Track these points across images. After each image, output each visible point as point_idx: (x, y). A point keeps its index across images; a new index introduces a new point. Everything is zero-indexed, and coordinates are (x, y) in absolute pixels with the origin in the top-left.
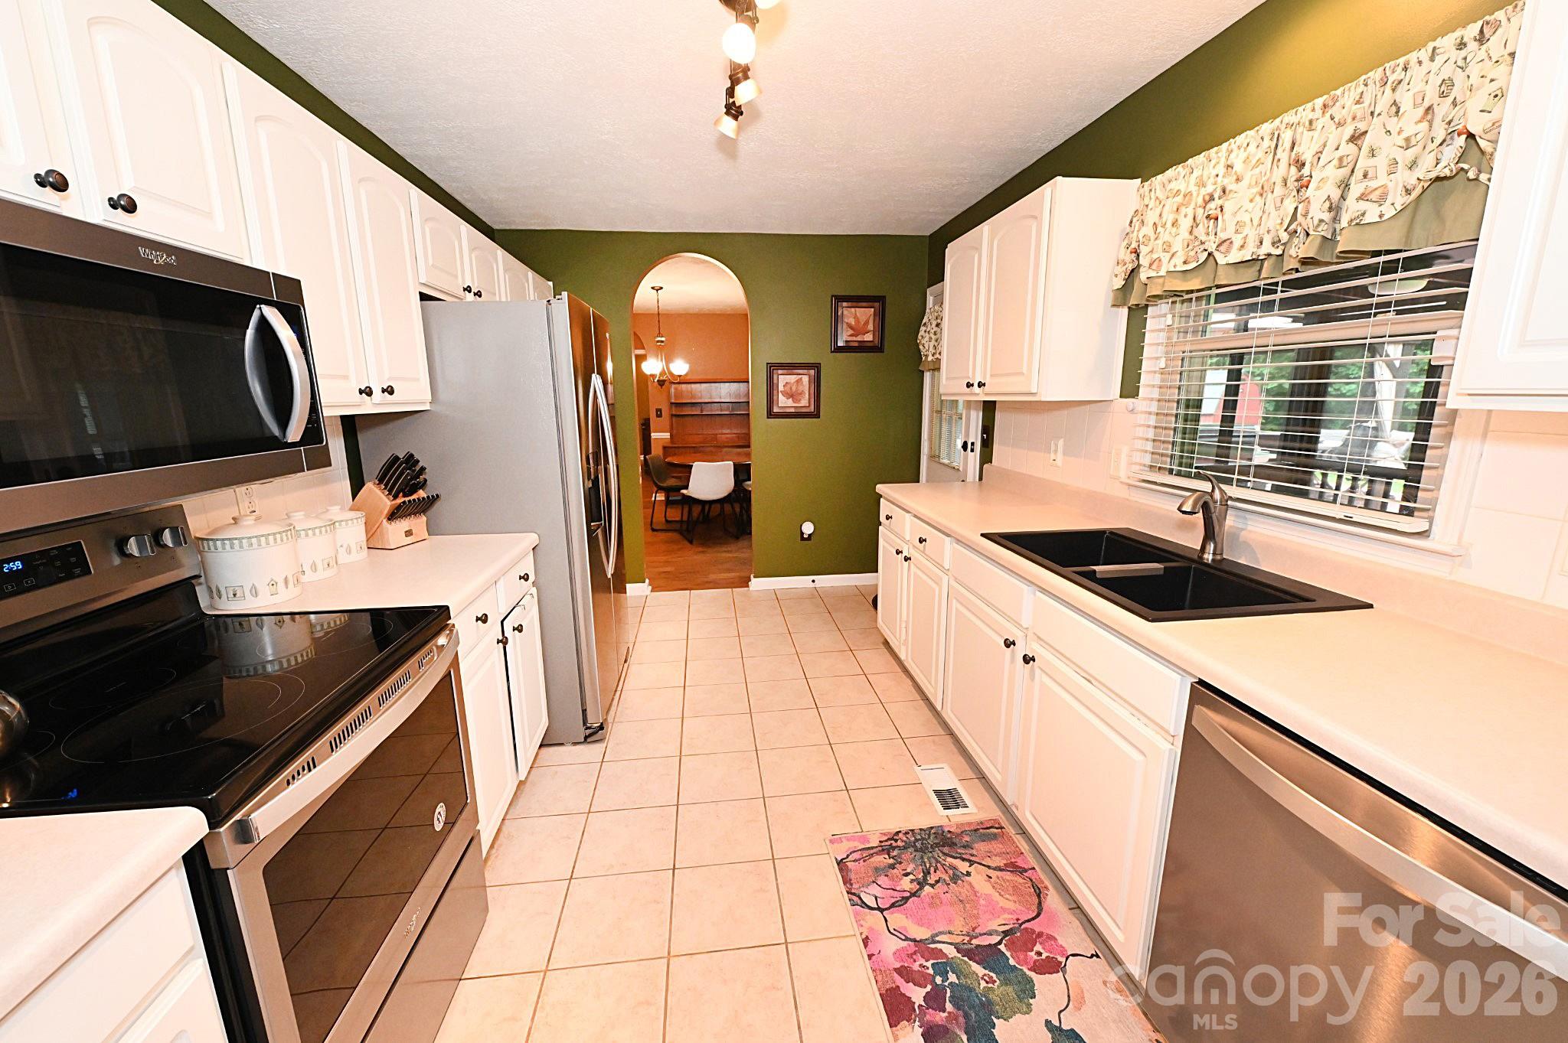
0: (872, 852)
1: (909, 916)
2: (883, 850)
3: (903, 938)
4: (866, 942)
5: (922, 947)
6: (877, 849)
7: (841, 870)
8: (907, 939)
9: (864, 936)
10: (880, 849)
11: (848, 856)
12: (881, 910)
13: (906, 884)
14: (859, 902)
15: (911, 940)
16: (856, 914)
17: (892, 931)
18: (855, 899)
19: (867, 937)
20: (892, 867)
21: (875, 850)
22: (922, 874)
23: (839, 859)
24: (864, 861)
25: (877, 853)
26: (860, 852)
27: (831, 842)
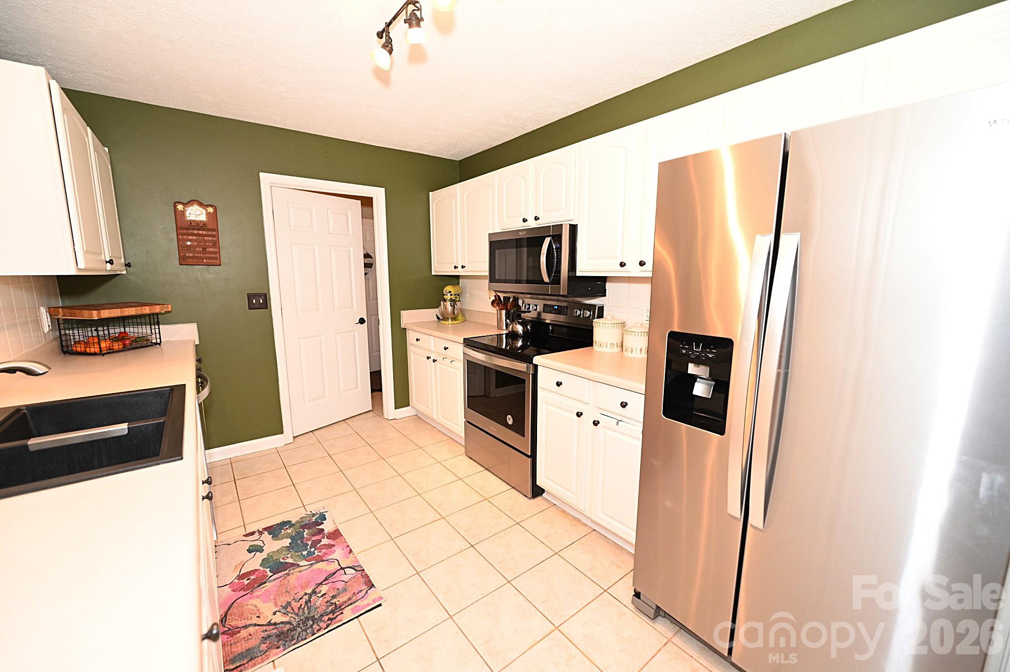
0: (349, 602)
1: (325, 571)
2: (340, 607)
3: (329, 560)
4: (351, 551)
5: (320, 559)
6: (344, 606)
7: (370, 581)
8: (327, 560)
9: (352, 554)
10: (343, 607)
11: (367, 592)
12: (342, 568)
13: (324, 589)
14: (356, 568)
15: (325, 560)
16: (358, 561)
17: (336, 561)
18: (359, 569)
19: (350, 553)
20: (334, 597)
21: (347, 604)
22: (311, 599)
23: (372, 589)
24: (354, 593)
25: (346, 602)
26: (358, 598)
27: (381, 598)
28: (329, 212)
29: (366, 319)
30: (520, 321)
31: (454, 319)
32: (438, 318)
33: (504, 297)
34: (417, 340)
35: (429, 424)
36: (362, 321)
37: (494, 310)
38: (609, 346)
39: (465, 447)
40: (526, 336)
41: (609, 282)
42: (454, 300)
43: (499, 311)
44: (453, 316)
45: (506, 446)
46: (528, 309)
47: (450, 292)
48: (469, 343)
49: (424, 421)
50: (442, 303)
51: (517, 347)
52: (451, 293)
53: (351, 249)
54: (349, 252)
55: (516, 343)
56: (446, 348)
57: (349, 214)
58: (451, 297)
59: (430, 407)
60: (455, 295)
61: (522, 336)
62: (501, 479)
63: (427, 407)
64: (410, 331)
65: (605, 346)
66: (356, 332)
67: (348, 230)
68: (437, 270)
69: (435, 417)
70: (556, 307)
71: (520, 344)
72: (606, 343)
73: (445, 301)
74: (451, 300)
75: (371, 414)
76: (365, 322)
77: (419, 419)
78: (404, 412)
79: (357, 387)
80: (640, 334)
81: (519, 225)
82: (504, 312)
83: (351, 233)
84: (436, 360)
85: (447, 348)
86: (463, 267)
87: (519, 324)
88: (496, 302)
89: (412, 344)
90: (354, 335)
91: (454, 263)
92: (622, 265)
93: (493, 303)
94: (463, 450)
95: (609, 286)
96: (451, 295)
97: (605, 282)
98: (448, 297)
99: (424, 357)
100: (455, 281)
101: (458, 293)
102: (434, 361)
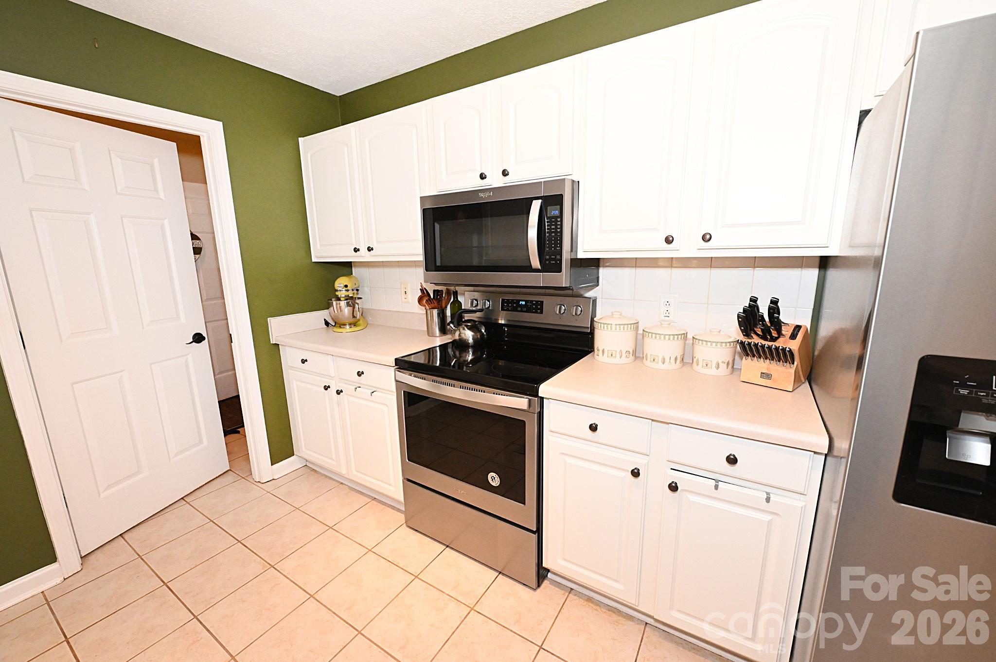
28: (112, 155)
29: (205, 335)
30: (469, 324)
31: (354, 325)
32: (327, 323)
33: (434, 291)
34: (304, 361)
35: (331, 479)
36: (198, 338)
37: (420, 310)
38: (624, 355)
39: (406, 513)
40: (478, 345)
41: (604, 266)
42: (352, 297)
43: (429, 312)
44: (352, 320)
45: (488, 517)
46: (475, 306)
47: (346, 286)
48: (402, 364)
49: (321, 473)
50: (334, 303)
51: (467, 360)
52: (348, 288)
53: (166, 222)
54: (162, 227)
55: (466, 356)
56: (360, 374)
57: (156, 161)
58: (347, 293)
59: (334, 458)
60: (353, 290)
61: (472, 347)
62: (476, 560)
63: (330, 458)
64: (287, 348)
65: (618, 356)
66: (190, 357)
67: (156, 190)
68: (318, 255)
69: (344, 471)
70: (524, 303)
71: (470, 357)
72: (621, 351)
73: (339, 299)
74: (348, 298)
75: (230, 477)
76: (204, 338)
77: (313, 472)
78: (287, 466)
79: (201, 442)
80: (667, 337)
81: (470, 183)
82: (435, 312)
83: (162, 196)
84: (342, 391)
85: (363, 373)
86: (370, 249)
87: (468, 329)
88: (424, 297)
89: (291, 367)
90: (186, 361)
91: (353, 244)
92: (669, 240)
93: (420, 300)
94: (402, 518)
95: (603, 272)
96: (348, 291)
97: (598, 266)
98: (342, 294)
99: (321, 387)
100: (347, 269)
101: (356, 286)
102: (339, 392)
